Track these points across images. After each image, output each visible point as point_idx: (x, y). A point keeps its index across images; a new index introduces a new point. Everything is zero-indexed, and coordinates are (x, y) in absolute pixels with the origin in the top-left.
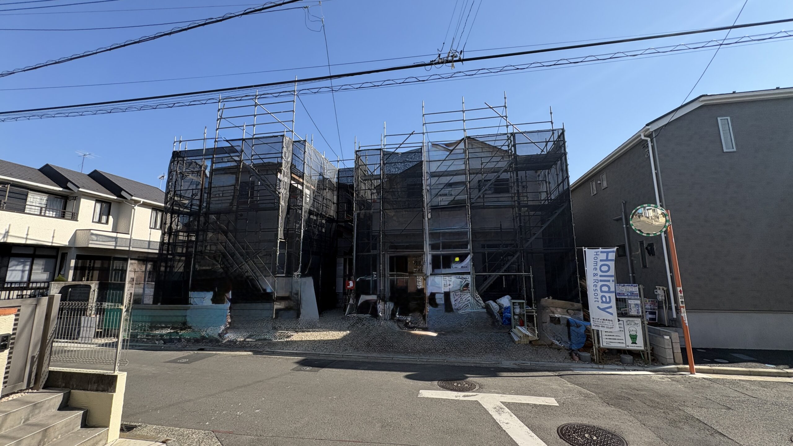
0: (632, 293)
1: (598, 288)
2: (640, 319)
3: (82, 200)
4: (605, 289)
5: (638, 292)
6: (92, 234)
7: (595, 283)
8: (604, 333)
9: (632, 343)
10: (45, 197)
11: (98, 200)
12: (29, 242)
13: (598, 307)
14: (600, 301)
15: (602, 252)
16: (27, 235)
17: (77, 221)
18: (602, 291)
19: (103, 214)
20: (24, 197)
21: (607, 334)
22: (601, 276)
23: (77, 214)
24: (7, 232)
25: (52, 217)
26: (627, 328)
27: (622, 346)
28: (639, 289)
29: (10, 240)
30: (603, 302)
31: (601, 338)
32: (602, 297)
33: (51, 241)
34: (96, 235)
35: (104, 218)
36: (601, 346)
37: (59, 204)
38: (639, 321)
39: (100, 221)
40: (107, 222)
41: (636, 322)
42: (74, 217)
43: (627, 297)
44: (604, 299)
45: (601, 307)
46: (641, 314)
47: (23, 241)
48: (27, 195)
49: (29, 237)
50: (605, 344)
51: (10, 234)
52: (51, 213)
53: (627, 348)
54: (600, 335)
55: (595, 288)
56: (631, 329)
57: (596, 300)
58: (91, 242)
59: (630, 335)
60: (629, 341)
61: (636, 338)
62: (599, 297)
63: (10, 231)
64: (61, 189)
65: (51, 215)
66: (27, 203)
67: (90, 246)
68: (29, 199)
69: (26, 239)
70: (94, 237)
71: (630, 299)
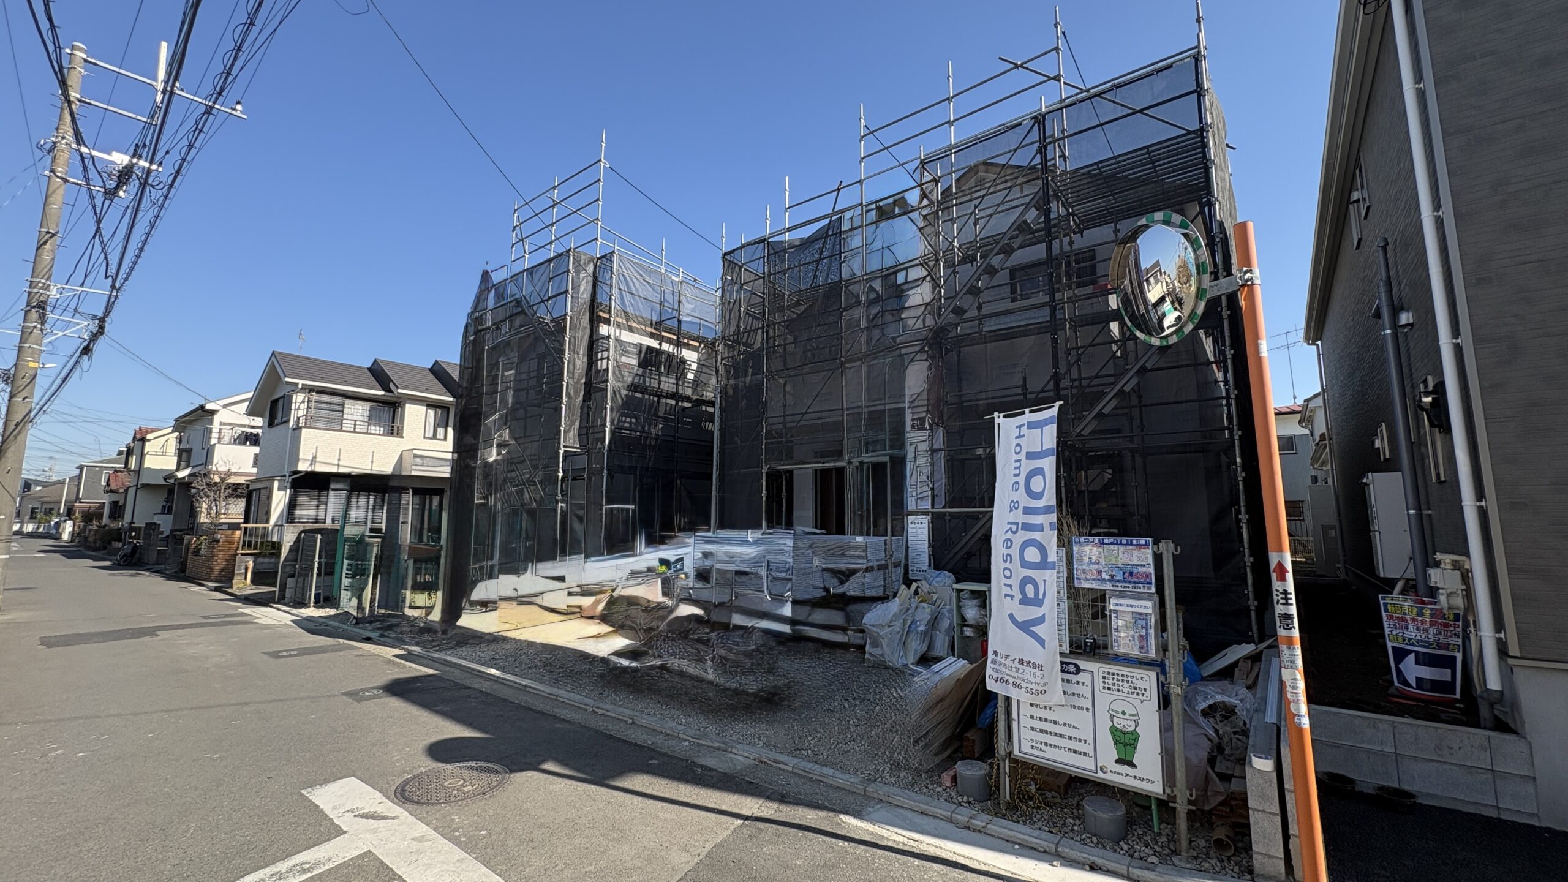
0: (1129, 574)
1: (1015, 551)
2: (1153, 675)
3: (408, 406)
4: (1033, 555)
5: (1152, 570)
6: (415, 456)
7: (1009, 535)
8: (1026, 710)
9: (1119, 761)
10: (367, 405)
11: (431, 404)
12: (342, 470)
13: (1011, 616)
14: (1018, 596)
15: (1031, 426)
16: (339, 460)
17: (402, 437)
18: (1025, 564)
19: (439, 426)
20: (340, 408)
21: (1038, 712)
22: (1027, 511)
23: (403, 427)
24: (315, 457)
25: (379, 435)
26: (1104, 700)
27: (1082, 765)
28: (1158, 559)
29: (319, 468)
30: (1025, 601)
31: (1015, 725)
32: (1026, 581)
33: (369, 468)
34: (422, 457)
35: (441, 431)
36: (1016, 752)
37: (387, 413)
38: (1148, 679)
39: (434, 437)
40: (445, 438)
41: (1140, 684)
42: (400, 435)
43: (1108, 586)
44: (1030, 590)
45: (1020, 620)
46: (1152, 654)
47: (334, 470)
48: (343, 405)
49: (341, 463)
50: (1026, 747)
51: (317, 460)
52: (378, 428)
53: (1100, 774)
54: (1015, 715)
55: (1006, 551)
56: (1118, 707)
57: (1007, 590)
58: (414, 467)
59: (1114, 730)
60: (1108, 753)
61: (1133, 745)
62: (1015, 582)
63: (318, 455)
64: (382, 393)
65: (378, 432)
66: (345, 416)
67: (414, 473)
68: (346, 410)
69: (338, 465)
70: (418, 460)
71: (1123, 595)
